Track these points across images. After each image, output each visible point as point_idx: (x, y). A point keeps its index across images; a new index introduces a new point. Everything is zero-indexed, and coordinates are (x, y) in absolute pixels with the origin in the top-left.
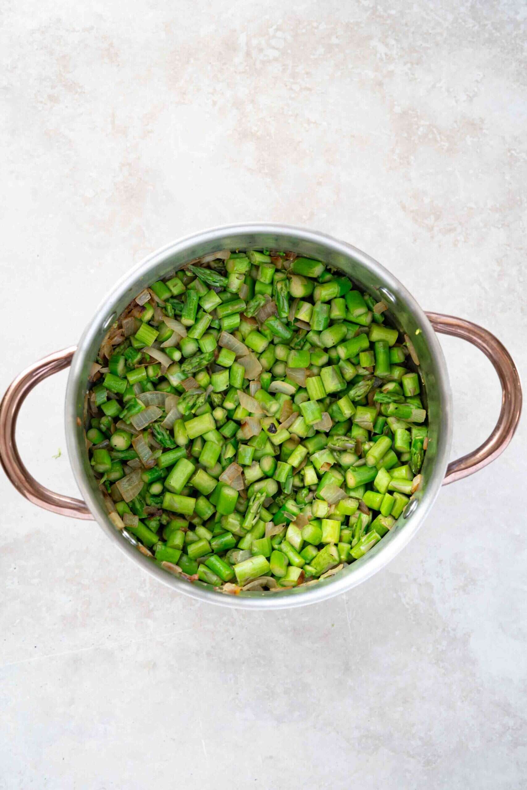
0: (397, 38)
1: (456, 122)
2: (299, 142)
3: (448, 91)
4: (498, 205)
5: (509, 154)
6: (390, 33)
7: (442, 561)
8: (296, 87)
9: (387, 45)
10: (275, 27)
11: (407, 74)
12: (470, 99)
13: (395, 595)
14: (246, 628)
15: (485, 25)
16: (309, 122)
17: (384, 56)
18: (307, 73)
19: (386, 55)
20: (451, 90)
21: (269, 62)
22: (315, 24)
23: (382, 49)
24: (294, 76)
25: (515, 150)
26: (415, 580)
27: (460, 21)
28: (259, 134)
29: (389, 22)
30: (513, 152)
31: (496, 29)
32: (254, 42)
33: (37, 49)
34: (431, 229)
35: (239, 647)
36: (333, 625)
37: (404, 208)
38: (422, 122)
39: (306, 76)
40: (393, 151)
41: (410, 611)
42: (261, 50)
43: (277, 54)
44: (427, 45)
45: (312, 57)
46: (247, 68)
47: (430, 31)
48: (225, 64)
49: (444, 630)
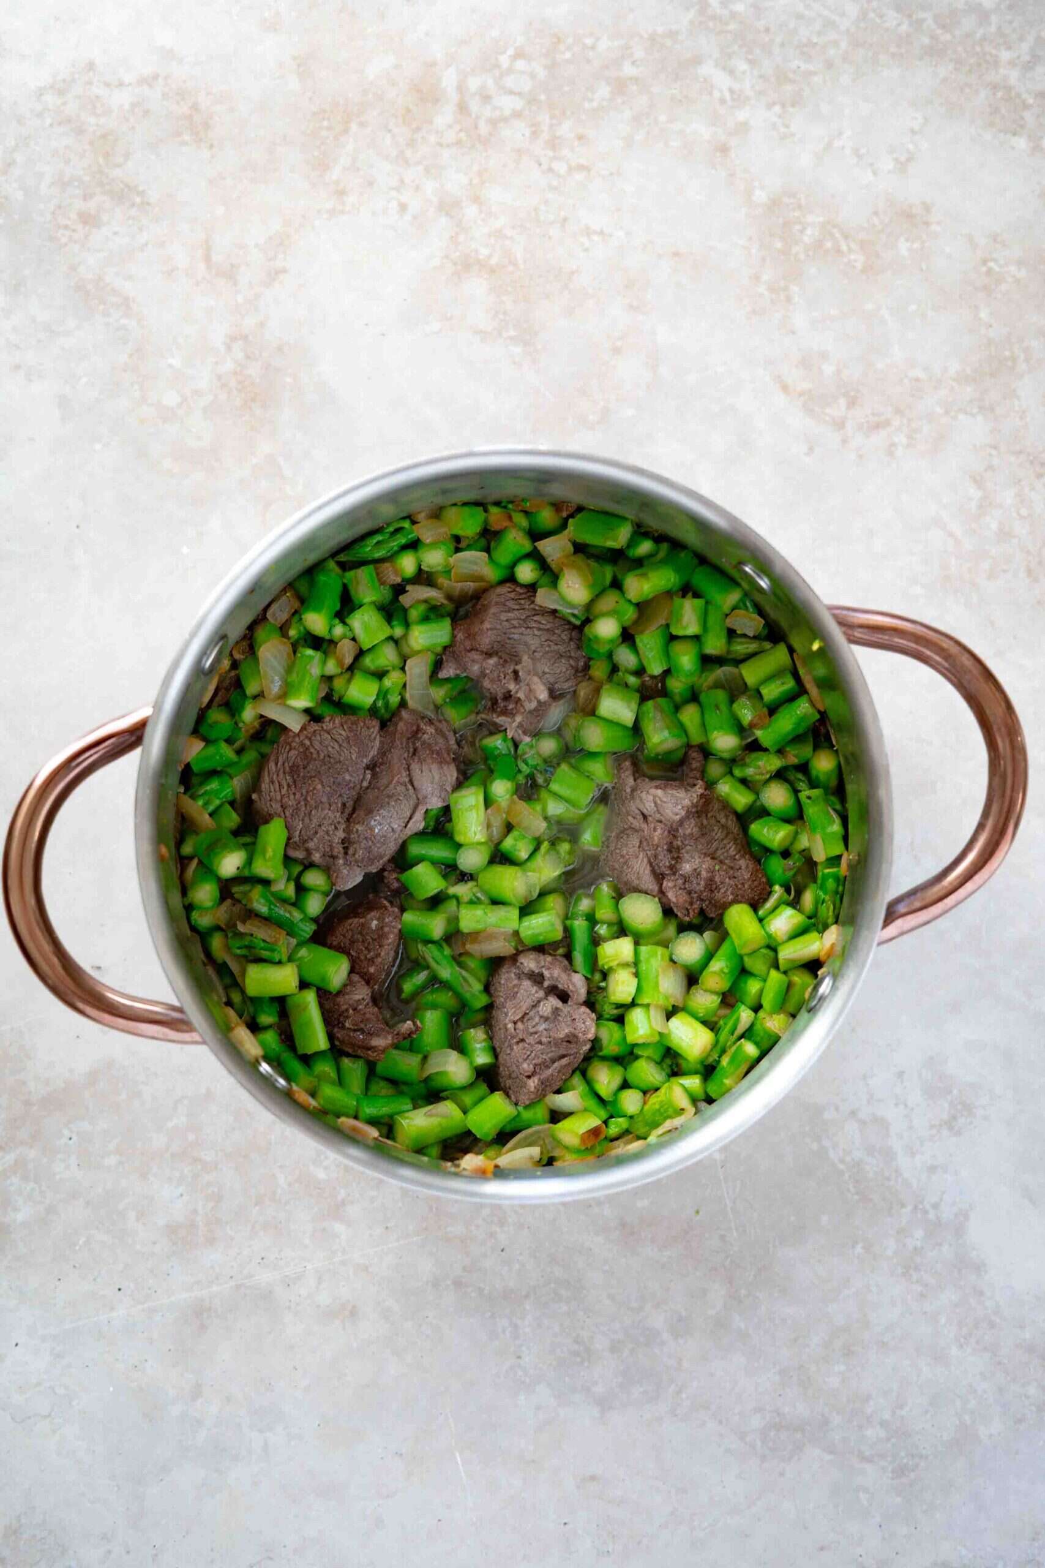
0: (750, 57)
1: (876, 213)
2: (573, 273)
3: (856, 152)
4: (968, 371)
5: (984, 269)
6: (736, 48)
7: (903, 1072)
8: (561, 168)
9: (731, 72)
10: (511, 52)
11: (774, 126)
12: (903, 166)
13: (815, 1146)
14: (528, 1228)
15: (920, 22)
16: (588, 232)
17: (727, 96)
18: (580, 138)
19: (731, 91)
20: (863, 151)
21: (505, 120)
22: (589, 41)
23: (722, 81)
24: (554, 143)
25: (995, 260)
26: (853, 1113)
27: (872, 15)
28: (493, 261)
29: (732, 27)
30: (991, 264)
31: (944, 27)
32: (473, 84)
33: (51, 125)
34: (840, 425)
35: (517, 1266)
36: (698, 1212)
37: (785, 388)
38: (810, 218)
39: (576, 143)
40: (757, 278)
41: (847, 1175)
42: (486, 98)
43: (518, 104)
44: (811, 67)
45: (587, 105)
46: (462, 135)
47: (815, 41)
48: (418, 129)
49: (916, 1208)
